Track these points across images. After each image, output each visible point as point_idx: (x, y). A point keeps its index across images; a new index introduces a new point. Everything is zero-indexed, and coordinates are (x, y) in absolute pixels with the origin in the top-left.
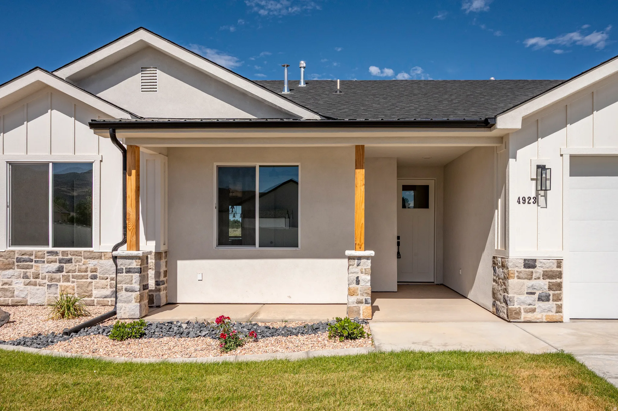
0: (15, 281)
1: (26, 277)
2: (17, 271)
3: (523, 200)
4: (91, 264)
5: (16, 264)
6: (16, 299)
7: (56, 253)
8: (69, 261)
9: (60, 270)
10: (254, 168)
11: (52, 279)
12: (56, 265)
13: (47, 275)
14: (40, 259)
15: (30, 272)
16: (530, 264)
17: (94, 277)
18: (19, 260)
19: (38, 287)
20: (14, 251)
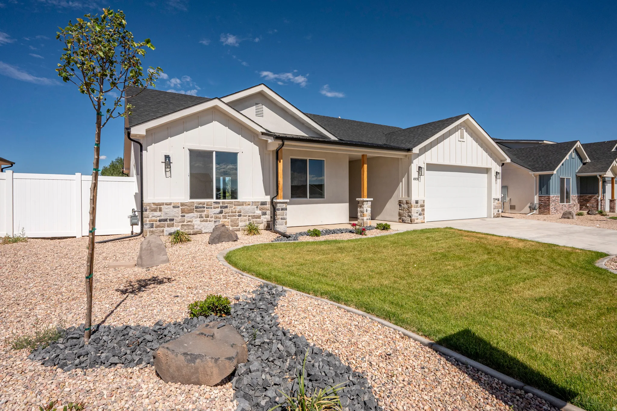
0: (194, 220)
1: (201, 217)
2: (196, 214)
3: (415, 179)
4: (238, 208)
5: (195, 209)
6: (196, 230)
7: (219, 203)
8: (226, 207)
9: (221, 212)
10: (306, 160)
11: (217, 218)
12: (219, 210)
13: (214, 215)
14: (209, 206)
15: (203, 214)
16: (417, 202)
17: (240, 216)
18: (197, 208)
19: (208, 222)
20: (194, 202)
